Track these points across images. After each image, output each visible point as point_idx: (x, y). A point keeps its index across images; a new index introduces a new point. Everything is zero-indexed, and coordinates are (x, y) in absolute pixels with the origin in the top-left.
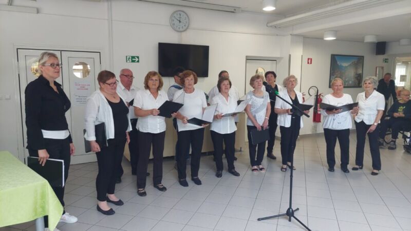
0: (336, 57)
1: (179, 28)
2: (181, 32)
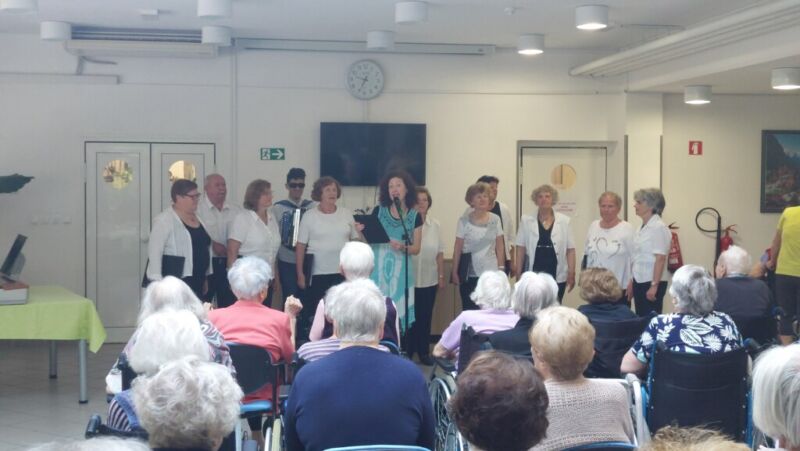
0: (777, 136)
1: (364, 93)
2: (368, 99)
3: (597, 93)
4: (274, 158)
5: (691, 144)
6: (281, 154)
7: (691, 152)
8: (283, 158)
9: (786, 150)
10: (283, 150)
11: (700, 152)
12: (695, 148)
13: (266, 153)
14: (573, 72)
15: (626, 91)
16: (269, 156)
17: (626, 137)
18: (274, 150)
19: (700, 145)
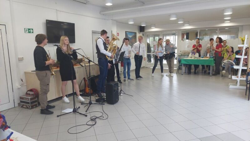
0: (127, 33)
3: (105, 19)
4: (29, 32)
6: (32, 31)
8: (33, 32)
10: (32, 29)
13: (27, 30)
14: (101, 13)
15: (112, 20)
16: (28, 31)
17: (112, 31)
18: (29, 29)
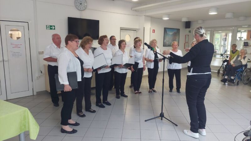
2: (81, 11)
3: (137, 15)
4: (51, 29)
5: (153, 30)
7: (153, 32)
9: (168, 32)
11: (154, 32)
12: (154, 31)
15: (145, 16)
16: (49, 28)
17: (144, 28)
18: (51, 26)
19: (154, 30)
